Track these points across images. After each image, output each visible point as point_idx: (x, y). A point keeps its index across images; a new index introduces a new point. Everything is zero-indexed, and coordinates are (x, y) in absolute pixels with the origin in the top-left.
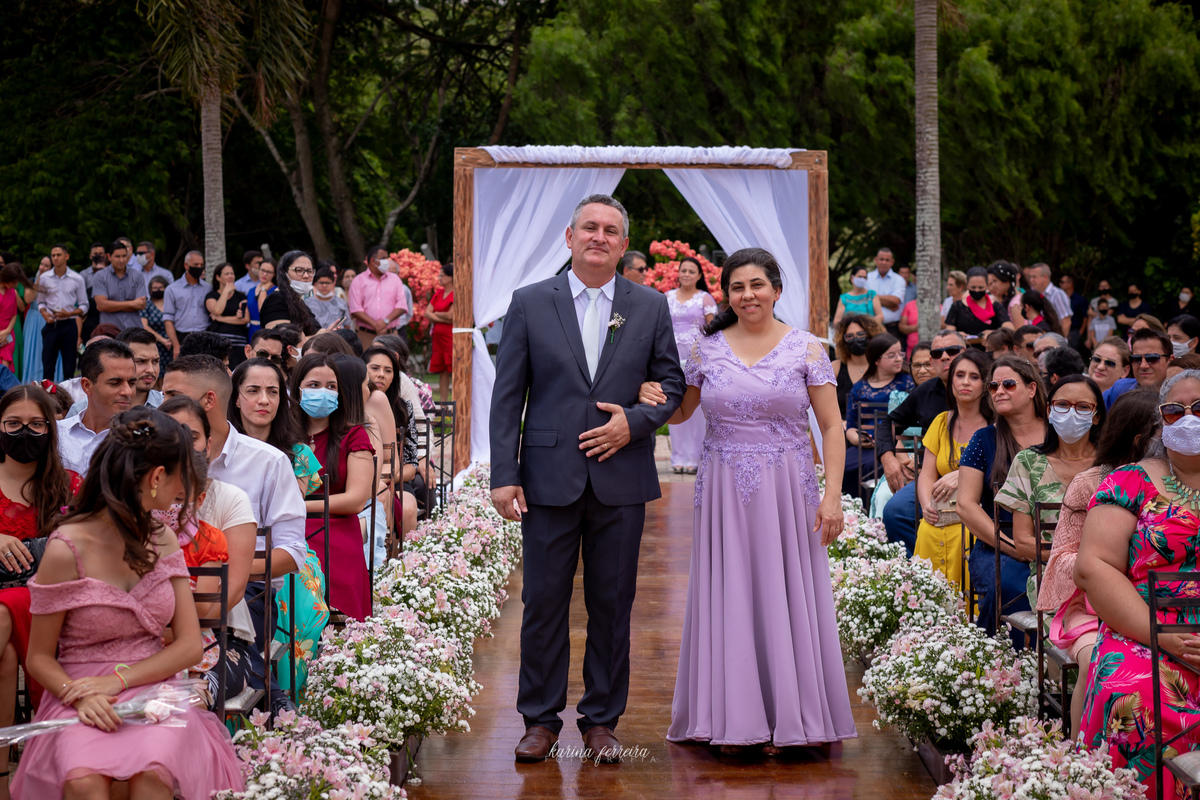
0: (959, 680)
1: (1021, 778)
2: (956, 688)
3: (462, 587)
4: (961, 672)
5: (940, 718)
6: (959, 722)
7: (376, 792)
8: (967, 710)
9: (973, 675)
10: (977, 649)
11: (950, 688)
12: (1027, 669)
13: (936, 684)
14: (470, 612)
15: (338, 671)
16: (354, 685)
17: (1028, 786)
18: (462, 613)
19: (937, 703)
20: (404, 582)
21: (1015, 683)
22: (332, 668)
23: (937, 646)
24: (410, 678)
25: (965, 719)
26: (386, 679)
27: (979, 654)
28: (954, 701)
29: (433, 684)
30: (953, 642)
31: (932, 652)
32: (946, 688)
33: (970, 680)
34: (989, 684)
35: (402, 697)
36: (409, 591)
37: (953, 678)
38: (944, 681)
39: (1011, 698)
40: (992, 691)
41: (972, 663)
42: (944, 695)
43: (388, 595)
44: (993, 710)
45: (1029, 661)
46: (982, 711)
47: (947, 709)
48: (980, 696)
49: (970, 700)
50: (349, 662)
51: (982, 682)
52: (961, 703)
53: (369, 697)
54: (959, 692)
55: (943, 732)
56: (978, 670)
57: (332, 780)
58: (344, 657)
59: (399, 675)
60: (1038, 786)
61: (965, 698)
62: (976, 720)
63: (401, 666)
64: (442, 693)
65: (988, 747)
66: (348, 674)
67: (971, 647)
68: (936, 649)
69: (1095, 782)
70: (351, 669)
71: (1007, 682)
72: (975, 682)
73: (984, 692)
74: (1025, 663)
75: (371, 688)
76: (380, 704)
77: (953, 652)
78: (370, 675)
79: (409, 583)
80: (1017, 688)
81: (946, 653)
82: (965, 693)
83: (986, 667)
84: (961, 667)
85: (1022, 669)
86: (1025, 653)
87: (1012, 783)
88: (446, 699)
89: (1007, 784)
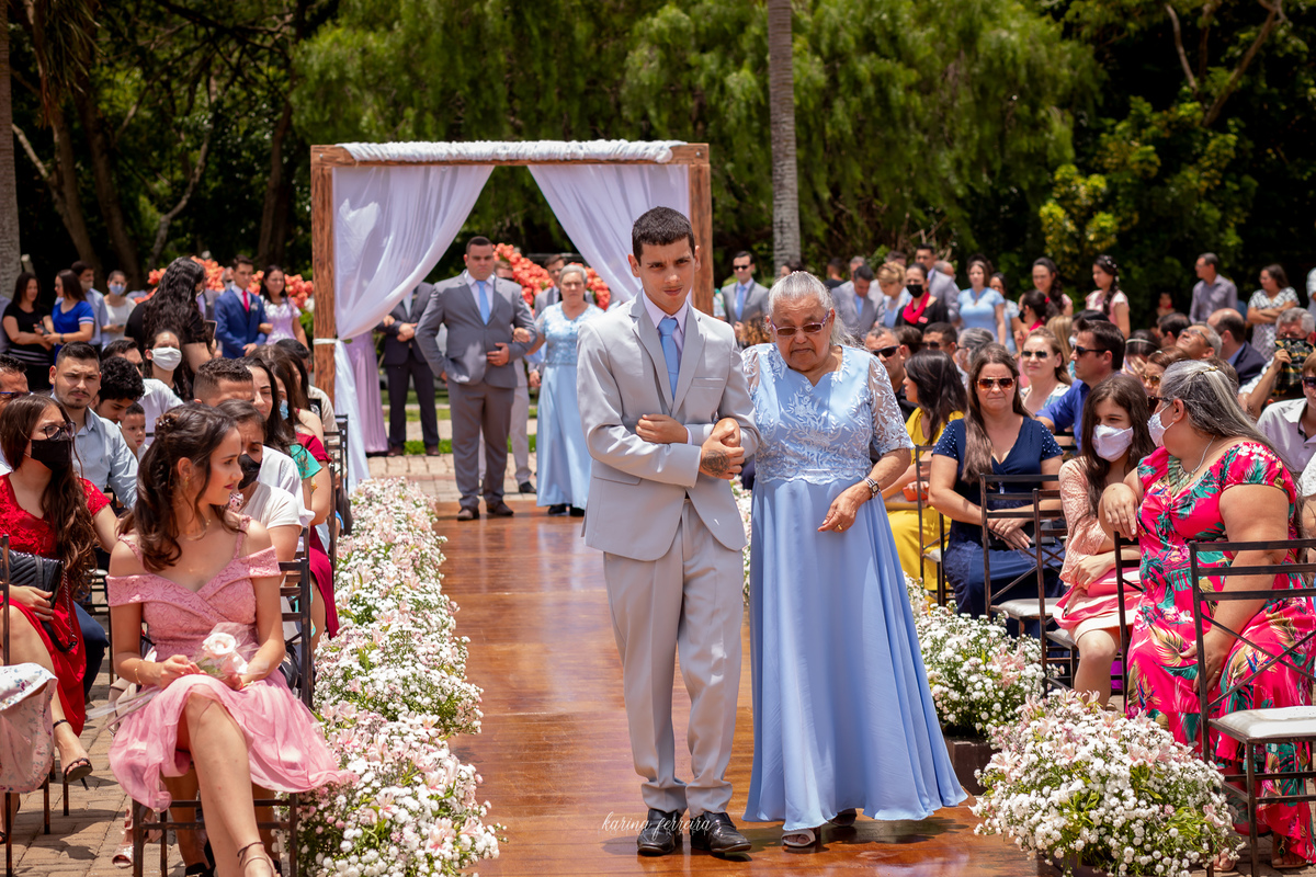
0: (966, 666)
1: (1081, 741)
2: (964, 675)
3: (421, 598)
4: (967, 659)
5: (947, 705)
6: (966, 708)
7: (464, 776)
8: (976, 695)
9: (980, 661)
10: (980, 637)
11: (956, 675)
12: (1030, 655)
13: (943, 671)
14: (433, 623)
15: (346, 677)
16: (369, 688)
17: (1091, 747)
18: (425, 624)
19: (946, 689)
20: (363, 594)
21: (1020, 667)
22: (338, 673)
23: (940, 634)
24: (420, 681)
25: (972, 705)
26: (399, 681)
27: (983, 640)
28: (960, 687)
29: (446, 684)
30: (952, 630)
31: (935, 641)
32: (951, 673)
33: (978, 665)
34: (996, 668)
35: (418, 699)
36: (370, 603)
37: (960, 665)
38: (951, 670)
39: (1016, 683)
40: (999, 676)
41: (978, 649)
42: (951, 682)
43: (348, 607)
44: (1001, 694)
45: (1032, 646)
46: (992, 695)
47: (955, 696)
48: (989, 682)
49: (978, 686)
50: (357, 667)
51: (989, 667)
52: (969, 689)
53: (385, 699)
54: (966, 679)
55: (952, 718)
56: (984, 655)
57: (421, 765)
58: (350, 662)
59: (410, 679)
60: (1101, 747)
61: (973, 684)
62: (984, 705)
63: (413, 669)
64: (457, 694)
65: (1032, 719)
66: (361, 678)
67: (974, 634)
68: (939, 637)
69: (1153, 741)
70: (359, 673)
71: (1012, 666)
72: (982, 668)
73: (992, 677)
74: (1028, 649)
75: (387, 691)
76: (397, 705)
77: (958, 639)
78: (383, 677)
79: (368, 595)
80: (1023, 673)
81: (949, 642)
82: (973, 678)
83: (990, 653)
84: (966, 655)
85: (1025, 654)
86: (1024, 640)
87: (1074, 744)
88: (460, 699)
89: (1069, 746)
